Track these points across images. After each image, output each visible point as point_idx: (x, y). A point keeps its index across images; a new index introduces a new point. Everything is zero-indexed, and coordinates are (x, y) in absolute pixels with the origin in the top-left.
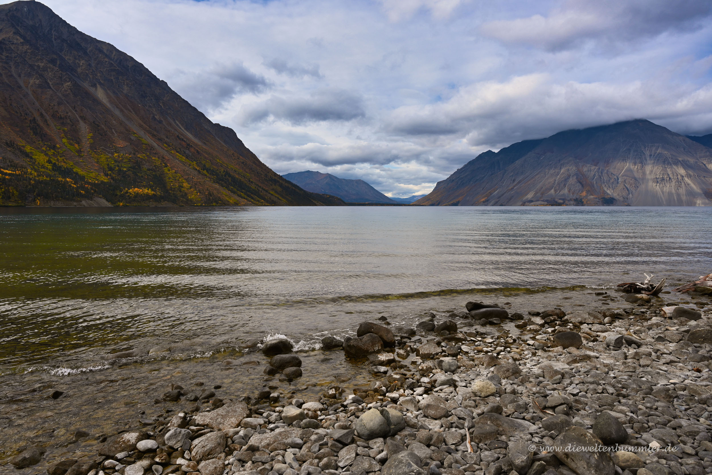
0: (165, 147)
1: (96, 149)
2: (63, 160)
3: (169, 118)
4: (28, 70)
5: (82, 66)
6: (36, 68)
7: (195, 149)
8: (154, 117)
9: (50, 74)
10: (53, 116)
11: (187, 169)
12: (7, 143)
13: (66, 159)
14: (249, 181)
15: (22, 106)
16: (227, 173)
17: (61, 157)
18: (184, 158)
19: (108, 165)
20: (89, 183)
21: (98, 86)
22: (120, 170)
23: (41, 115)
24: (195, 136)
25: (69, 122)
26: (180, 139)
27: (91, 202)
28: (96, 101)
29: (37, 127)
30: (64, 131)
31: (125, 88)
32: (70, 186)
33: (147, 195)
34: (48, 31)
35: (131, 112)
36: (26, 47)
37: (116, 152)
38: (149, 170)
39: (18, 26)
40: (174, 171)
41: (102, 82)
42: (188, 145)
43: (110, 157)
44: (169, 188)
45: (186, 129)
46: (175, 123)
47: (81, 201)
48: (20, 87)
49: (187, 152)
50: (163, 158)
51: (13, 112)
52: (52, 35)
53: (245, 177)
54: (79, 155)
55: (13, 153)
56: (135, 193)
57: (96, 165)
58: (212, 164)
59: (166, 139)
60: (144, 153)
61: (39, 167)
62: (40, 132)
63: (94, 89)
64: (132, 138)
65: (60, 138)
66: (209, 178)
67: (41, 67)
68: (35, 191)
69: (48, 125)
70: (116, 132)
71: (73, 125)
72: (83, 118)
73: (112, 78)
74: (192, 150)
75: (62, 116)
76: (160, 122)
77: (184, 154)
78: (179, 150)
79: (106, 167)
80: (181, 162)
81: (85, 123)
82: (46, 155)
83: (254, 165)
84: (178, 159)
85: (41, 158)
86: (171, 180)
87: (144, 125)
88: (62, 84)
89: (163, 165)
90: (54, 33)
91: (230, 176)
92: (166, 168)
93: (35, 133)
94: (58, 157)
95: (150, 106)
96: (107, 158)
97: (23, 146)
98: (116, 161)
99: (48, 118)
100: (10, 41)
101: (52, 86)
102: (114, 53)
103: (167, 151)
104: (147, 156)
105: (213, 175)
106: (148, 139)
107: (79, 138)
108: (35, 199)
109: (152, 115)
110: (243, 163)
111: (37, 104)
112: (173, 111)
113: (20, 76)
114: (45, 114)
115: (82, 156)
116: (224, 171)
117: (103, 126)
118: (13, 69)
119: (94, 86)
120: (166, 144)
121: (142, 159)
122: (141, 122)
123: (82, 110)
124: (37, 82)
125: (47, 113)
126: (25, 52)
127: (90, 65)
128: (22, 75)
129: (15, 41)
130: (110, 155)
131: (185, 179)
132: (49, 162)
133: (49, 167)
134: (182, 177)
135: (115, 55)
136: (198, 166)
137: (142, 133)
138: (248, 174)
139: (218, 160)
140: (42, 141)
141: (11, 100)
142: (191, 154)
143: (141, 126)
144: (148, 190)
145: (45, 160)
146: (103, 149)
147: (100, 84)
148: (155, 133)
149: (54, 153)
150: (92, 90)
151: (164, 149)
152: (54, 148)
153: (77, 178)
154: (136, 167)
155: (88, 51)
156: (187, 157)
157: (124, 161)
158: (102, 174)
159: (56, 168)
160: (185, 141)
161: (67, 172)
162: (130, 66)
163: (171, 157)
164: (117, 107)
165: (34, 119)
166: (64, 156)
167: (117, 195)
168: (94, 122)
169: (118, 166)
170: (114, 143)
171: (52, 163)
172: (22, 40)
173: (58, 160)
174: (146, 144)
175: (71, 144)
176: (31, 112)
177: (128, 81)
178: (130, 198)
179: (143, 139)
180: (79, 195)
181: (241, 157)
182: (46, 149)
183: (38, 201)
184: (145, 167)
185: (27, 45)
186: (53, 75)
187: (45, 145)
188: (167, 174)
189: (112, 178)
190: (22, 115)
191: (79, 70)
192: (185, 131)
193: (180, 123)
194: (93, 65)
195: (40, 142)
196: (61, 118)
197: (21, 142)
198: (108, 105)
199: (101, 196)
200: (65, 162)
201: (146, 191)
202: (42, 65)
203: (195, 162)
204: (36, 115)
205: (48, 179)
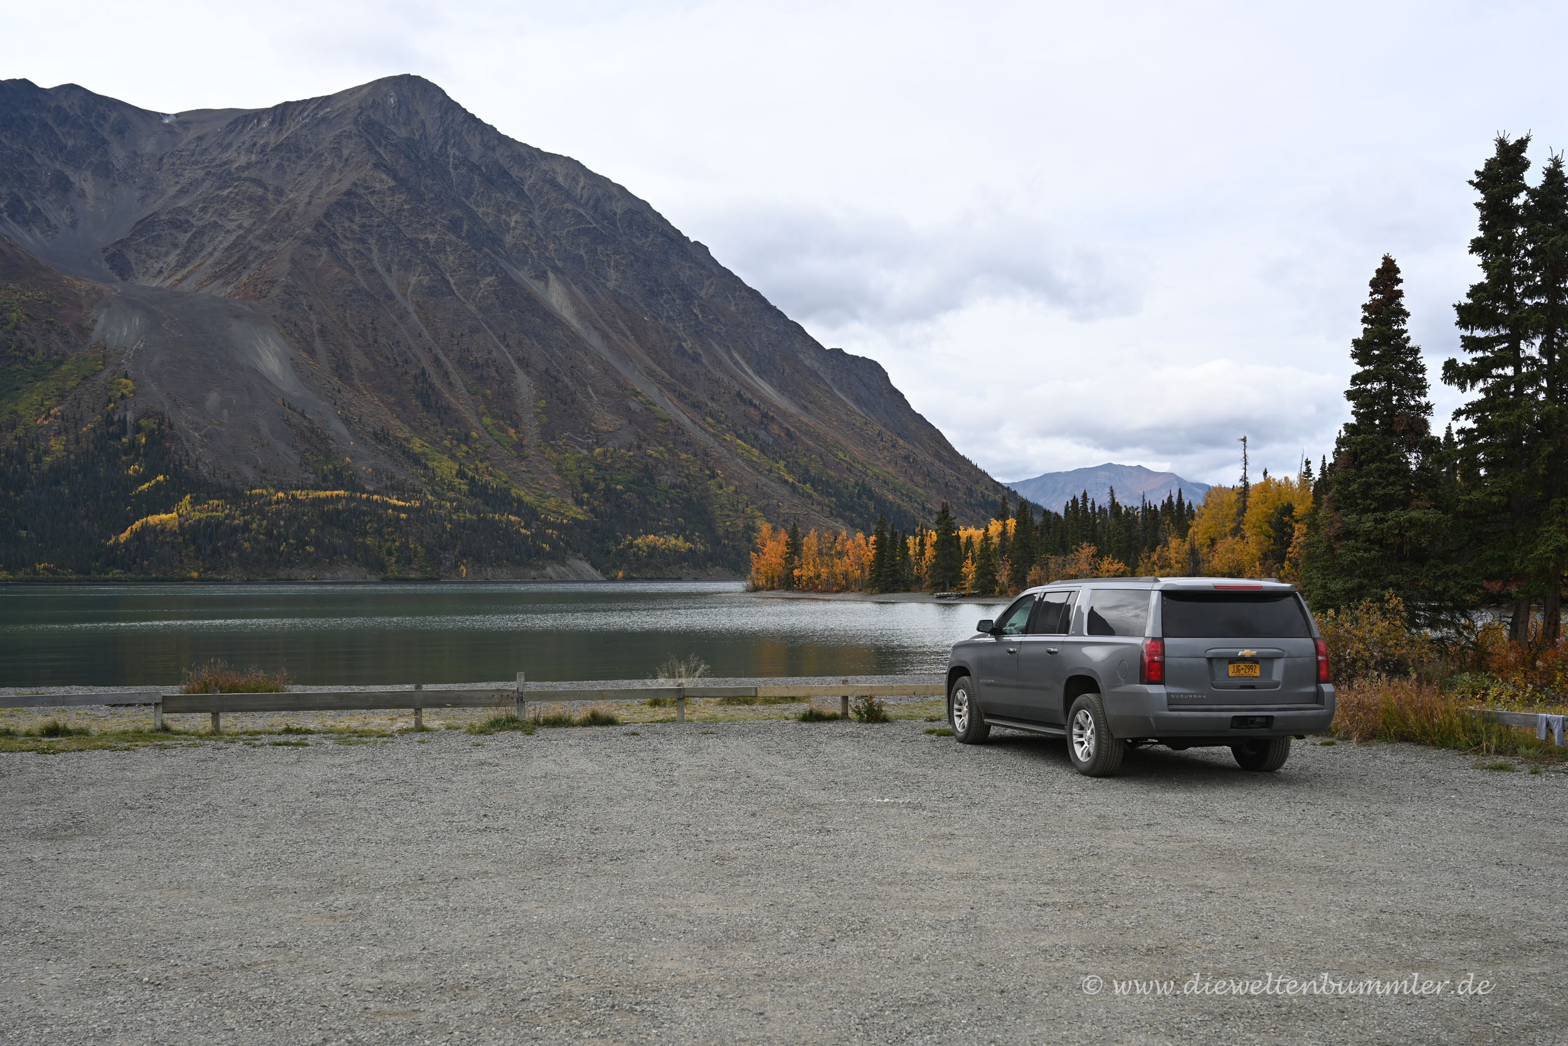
0: (710, 425)
1: (554, 439)
2: (487, 468)
3: (714, 344)
4: (405, 255)
5: (515, 228)
6: (421, 246)
7: (781, 425)
8: (680, 346)
9: (451, 258)
10: (461, 362)
11: (764, 480)
12: (375, 434)
13: (492, 465)
14: (924, 508)
15: (398, 342)
16: (865, 490)
17: (481, 461)
18: (756, 452)
19: (582, 477)
20: (553, 526)
21: (551, 275)
22: (609, 489)
23: (437, 360)
24: (782, 389)
25: (494, 374)
26: (744, 401)
27: (562, 568)
28: (550, 317)
29: (430, 392)
30: (484, 396)
31: (612, 274)
32: (518, 531)
33: (675, 551)
34: (441, 147)
35: (627, 337)
36: (400, 198)
37: (597, 443)
38: (673, 486)
39: (380, 146)
40: (732, 488)
41: (559, 264)
42: (765, 415)
43: (585, 458)
44: (721, 532)
45: (757, 373)
46: (732, 357)
47: (544, 568)
48: (390, 297)
49: (762, 434)
50: (706, 454)
51: (381, 359)
52: (448, 157)
53: (911, 498)
54: (519, 456)
55: (391, 456)
56: (648, 546)
57: (556, 477)
58: (824, 464)
59: (710, 404)
60: (660, 444)
61: (443, 489)
62: (437, 403)
63: (542, 284)
64: (633, 405)
65: (478, 414)
66: (819, 504)
67: (432, 243)
68: (455, 547)
69: (450, 384)
70: (596, 392)
71: (502, 382)
72: (524, 363)
73: (582, 252)
74: (775, 429)
75: (480, 361)
76: (696, 358)
77: (754, 441)
78: (742, 432)
79: (577, 482)
80: (750, 462)
81: (528, 374)
82: (453, 457)
83: (937, 463)
84: (741, 456)
85: (446, 467)
86: (726, 512)
87: (658, 369)
88: (478, 282)
89: (707, 472)
90: (452, 151)
91: (871, 496)
92: (712, 482)
93: (427, 407)
94: (477, 462)
95: (669, 318)
96: (579, 461)
97: (406, 439)
98: (598, 468)
99: (449, 367)
100: (367, 188)
101: (454, 288)
102: (582, 181)
103: (714, 435)
104: (669, 450)
105: (829, 495)
106: (671, 408)
107: (516, 413)
108: (456, 562)
109: (676, 343)
110: (906, 458)
111: (426, 333)
112: (725, 326)
113: (389, 270)
114: (443, 358)
115: (524, 458)
116: (857, 484)
117: (566, 380)
118: (375, 255)
119: (542, 276)
120: (712, 417)
121: (656, 459)
122: (650, 362)
123: (520, 343)
124: (426, 280)
125: (447, 356)
126: (400, 210)
127: (531, 224)
128: (394, 267)
129: (378, 186)
130: (585, 452)
131: (760, 509)
132: (461, 474)
133: (463, 487)
134: (753, 503)
135: (583, 188)
136: (790, 472)
137: (652, 392)
138: (919, 490)
139: (841, 455)
140: (442, 424)
141: (375, 329)
142: (770, 441)
143: (651, 373)
144: (677, 538)
145: (454, 472)
146: (570, 438)
147: (556, 270)
148: (685, 389)
149: (467, 453)
150: (536, 287)
151: (707, 431)
152: (466, 439)
153: (530, 514)
154: (645, 480)
155: (526, 187)
156: (762, 451)
157: (617, 466)
158: (570, 501)
159: (477, 490)
160: (755, 406)
161: (502, 500)
162: (619, 211)
163: (725, 452)
164: (595, 328)
165: (423, 372)
166: (487, 458)
167: (609, 552)
168: (547, 371)
169: (604, 479)
170: (592, 421)
171: (467, 478)
172: (392, 183)
173: (477, 469)
174: (665, 421)
175: (502, 430)
176: (414, 355)
177: (617, 257)
178: (637, 560)
179: (658, 408)
180: (540, 552)
181: (901, 442)
182: (451, 443)
183: (462, 567)
184: (666, 479)
185: (402, 193)
186: (457, 261)
187: (448, 433)
188: (716, 495)
189: (593, 510)
190: (397, 365)
191: (509, 239)
192: (756, 378)
193: (744, 357)
194: (538, 222)
195: (438, 427)
196: (477, 366)
197: (401, 431)
198: (575, 323)
199: (581, 555)
200: (491, 475)
201: (674, 541)
202: (432, 237)
203: (782, 463)
204: (426, 363)
205: (474, 517)
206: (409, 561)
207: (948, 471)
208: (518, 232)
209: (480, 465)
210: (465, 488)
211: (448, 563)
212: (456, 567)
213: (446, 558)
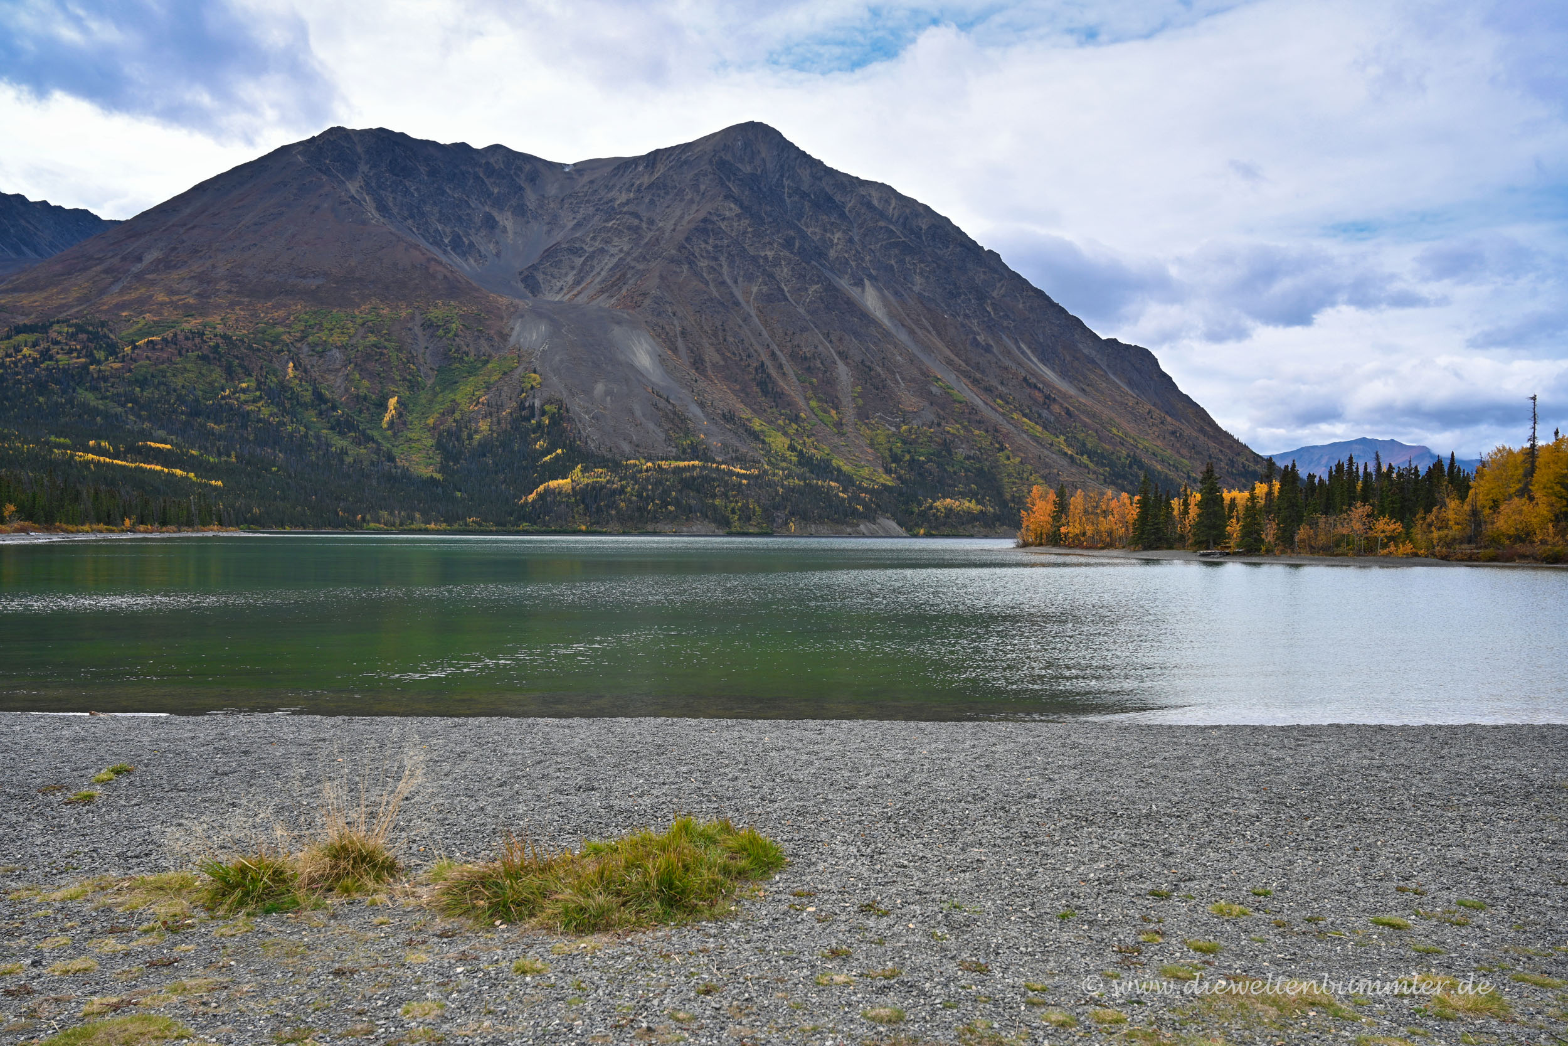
0: (999, 406)
1: (868, 418)
2: (813, 443)
3: (1003, 336)
4: (748, 269)
5: (837, 244)
6: (761, 261)
7: (1061, 405)
8: (975, 339)
9: (785, 270)
10: (793, 356)
11: (1046, 452)
12: (724, 415)
13: (817, 440)
14: (1189, 477)
15: (743, 340)
16: (1136, 461)
17: (808, 437)
18: (1039, 428)
19: (891, 450)
20: (866, 490)
21: (867, 282)
22: (913, 460)
23: (773, 354)
24: (1063, 374)
25: (819, 365)
26: (1029, 385)
27: (874, 526)
28: (865, 317)
29: (767, 380)
30: (811, 383)
31: (918, 279)
32: (837, 495)
33: (969, 513)
34: (778, 180)
35: (929, 332)
36: (745, 222)
37: (903, 422)
38: (968, 458)
39: (729, 180)
40: (1018, 459)
41: (874, 272)
42: (1048, 397)
43: (894, 434)
44: (1008, 496)
45: (1042, 360)
46: (1019, 348)
47: (858, 525)
48: (737, 304)
49: (1045, 413)
50: (996, 431)
51: (729, 355)
52: (784, 188)
53: (1177, 468)
54: (839, 433)
55: (736, 433)
56: (946, 508)
57: (869, 450)
58: (1100, 439)
59: (999, 387)
60: (957, 422)
61: (776, 460)
62: (773, 389)
63: (860, 290)
64: (934, 389)
65: (806, 398)
66: (1094, 473)
67: (770, 259)
68: (786, 507)
69: (784, 374)
70: (903, 379)
71: (826, 372)
72: (843, 355)
73: (893, 262)
74: (1056, 408)
75: (808, 355)
76: (988, 349)
77: (1038, 419)
78: (1027, 411)
79: (887, 454)
80: (1035, 438)
81: (847, 364)
82: (785, 434)
83: (1201, 437)
84: (1026, 432)
85: (779, 442)
86: (1013, 479)
87: (956, 359)
88: (807, 289)
89: (997, 446)
90: (786, 182)
91: (1141, 466)
92: (1001, 454)
93: (765, 393)
94: (805, 438)
95: (966, 316)
96: (888, 437)
97: (748, 420)
98: (904, 442)
99: (783, 360)
100: (719, 216)
101: (788, 295)
102: (893, 203)
103: (1003, 415)
104: (965, 427)
105: (1103, 465)
106: (966, 392)
107: (837, 398)
108: (787, 520)
109: (971, 336)
110: (1173, 433)
111: (765, 333)
112: (1014, 321)
113: (736, 282)
114: (778, 353)
115: (844, 435)
116: (1128, 455)
117: (879, 369)
118: (725, 269)
119: (859, 283)
120: (1001, 399)
121: (953, 434)
122: (948, 352)
123: (840, 339)
124: (765, 289)
125: (782, 351)
126: (744, 233)
127: (851, 240)
128: (740, 279)
129: (728, 214)
130: (893, 429)
131: (1042, 477)
132: (792, 448)
133: (793, 458)
134: (1036, 472)
135: (894, 208)
136: (1069, 445)
137: (949, 378)
138: (1184, 461)
139: (1114, 430)
140: (777, 407)
141: (724, 330)
142: (1052, 419)
143: (950, 362)
144: (970, 501)
145: (786, 446)
146: (881, 417)
147: (871, 277)
148: (978, 376)
149: (797, 430)
150: (854, 292)
151: (996, 411)
152: (796, 419)
153: (847, 481)
154: (944, 453)
155: (847, 210)
156: (1045, 427)
157: (920, 441)
158: (880, 470)
159: (804, 460)
160: (1039, 389)
161: (824, 469)
162: (924, 227)
163: (1013, 429)
164: (903, 325)
165: (762, 365)
166: (813, 435)
167: (912, 513)
168: (863, 361)
169: (909, 452)
170: (900, 403)
171: (796, 451)
172: (739, 211)
173: (804, 443)
174: (961, 402)
175: (825, 411)
176: (756, 351)
177: (922, 265)
178: (936, 520)
179: (955, 392)
180: (854, 512)
181: (1169, 419)
182: (784, 422)
183: (791, 524)
184: (961, 452)
185: (747, 218)
186: (790, 273)
187: (781, 414)
188: (1004, 465)
189: (899, 478)
190: (742, 359)
191: (832, 253)
192: (1041, 365)
193: (1030, 348)
194: (856, 239)
195: (774, 410)
196: (806, 359)
197: (745, 413)
198: (886, 322)
199: (889, 515)
200: (816, 448)
201: (967, 504)
202: (770, 254)
203: (1062, 438)
204: (765, 357)
205: (802, 483)
206: (749, 519)
207: (1212, 444)
208: (840, 247)
209: (807, 440)
210: (795, 459)
211: (780, 521)
212: (786, 524)
213: (778, 516)
